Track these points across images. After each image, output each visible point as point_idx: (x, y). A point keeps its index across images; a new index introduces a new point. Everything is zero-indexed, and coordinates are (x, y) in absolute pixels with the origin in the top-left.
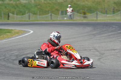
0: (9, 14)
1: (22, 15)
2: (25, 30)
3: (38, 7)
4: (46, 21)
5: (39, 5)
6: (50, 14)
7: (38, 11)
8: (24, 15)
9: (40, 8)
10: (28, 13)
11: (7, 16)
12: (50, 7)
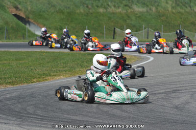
0: (115, 29)
1: (136, 31)
2: (140, 56)
3: (162, 18)
5: (163, 16)
7: (162, 26)
8: (140, 32)
9: (166, 21)
10: (145, 28)
11: (113, 32)
12: (181, 18)
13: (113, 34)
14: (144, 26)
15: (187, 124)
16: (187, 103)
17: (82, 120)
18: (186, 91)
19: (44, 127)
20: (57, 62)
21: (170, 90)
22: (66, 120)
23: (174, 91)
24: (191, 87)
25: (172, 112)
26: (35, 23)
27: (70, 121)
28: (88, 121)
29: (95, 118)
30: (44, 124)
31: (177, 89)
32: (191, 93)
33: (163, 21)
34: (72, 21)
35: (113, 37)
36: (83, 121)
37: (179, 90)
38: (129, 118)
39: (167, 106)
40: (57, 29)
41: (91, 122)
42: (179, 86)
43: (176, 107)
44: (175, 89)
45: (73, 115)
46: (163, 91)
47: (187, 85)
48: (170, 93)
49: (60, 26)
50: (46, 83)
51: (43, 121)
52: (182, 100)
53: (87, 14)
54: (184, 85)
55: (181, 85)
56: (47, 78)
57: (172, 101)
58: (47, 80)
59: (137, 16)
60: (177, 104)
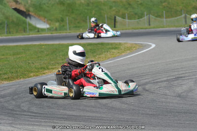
0: (115, 17)
1: (138, 19)
2: (141, 44)
3: (164, 4)
4: (177, 27)
5: (165, 2)
6: (183, 15)
7: (164, 12)
8: (141, 19)
9: (167, 7)
10: (147, 15)
11: (113, 21)
12: (183, 3)
13: (114, 23)
14: (145, 13)
15: (191, 113)
16: (190, 90)
17: (78, 114)
18: (189, 78)
19: (37, 125)
20: (56, 55)
21: (172, 78)
22: (62, 116)
23: (177, 78)
24: (194, 73)
25: (174, 101)
26: (36, 16)
27: (66, 117)
28: (85, 116)
29: (94, 112)
30: (37, 122)
31: (181, 76)
32: (194, 80)
33: (164, 7)
34: (73, 12)
35: (113, 26)
36: (80, 116)
38: (129, 110)
39: (169, 94)
40: (59, 21)
41: (88, 116)
42: (182, 72)
43: (179, 96)
44: (178, 76)
45: (70, 110)
46: (165, 79)
47: (190, 71)
48: (172, 80)
49: (62, 18)
51: (37, 119)
52: (185, 88)
53: (88, 4)
54: (187, 72)
55: (184, 72)
56: (45, 72)
57: (174, 89)
58: (44, 74)
59: (139, 3)
60: (180, 92)
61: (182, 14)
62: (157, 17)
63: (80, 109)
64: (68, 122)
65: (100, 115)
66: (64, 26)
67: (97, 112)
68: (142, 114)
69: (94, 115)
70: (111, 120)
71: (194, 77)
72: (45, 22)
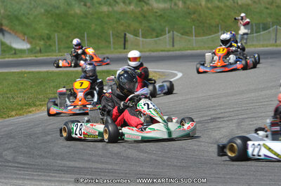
0: (125, 35)
1: (157, 37)
2: (162, 72)
3: (192, 17)
4: (212, 49)
5: (194, 13)
6: (220, 33)
7: (193, 27)
8: (161, 38)
9: (198, 20)
10: (169, 32)
11: (123, 39)
12: (220, 15)
13: (123, 42)
14: (167, 29)
16: (232, 135)
17: (82, 166)
18: (232, 118)
19: (28, 179)
20: (44, 86)
21: (207, 118)
22: (60, 168)
23: (214, 120)
24: (237, 112)
25: (210, 150)
26: (11, 32)
27: (65, 168)
28: (91, 168)
29: (102, 163)
32: (237, 121)
33: (194, 21)
34: (64, 27)
35: (123, 47)
36: (85, 168)
37: (219, 118)
38: (150, 161)
39: (204, 140)
40: (43, 39)
41: (95, 168)
42: (219, 111)
44: (214, 116)
45: (70, 161)
46: (197, 120)
47: (232, 110)
48: (207, 122)
49: (48, 34)
50: (30, 117)
51: (27, 171)
52: (224, 132)
53: (86, 15)
54: (227, 110)
55: (222, 111)
56: (31, 109)
57: (210, 133)
58: (30, 112)
59: (157, 14)
60: (217, 137)
61: (218, 32)
62: (182, 34)
63: (83, 159)
64: (69, 176)
65: (110, 167)
66: (50, 46)
67: (106, 163)
68: (168, 165)
69: (103, 166)
70: (126, 173)
71: (237, 117)
72: (24, 40)
